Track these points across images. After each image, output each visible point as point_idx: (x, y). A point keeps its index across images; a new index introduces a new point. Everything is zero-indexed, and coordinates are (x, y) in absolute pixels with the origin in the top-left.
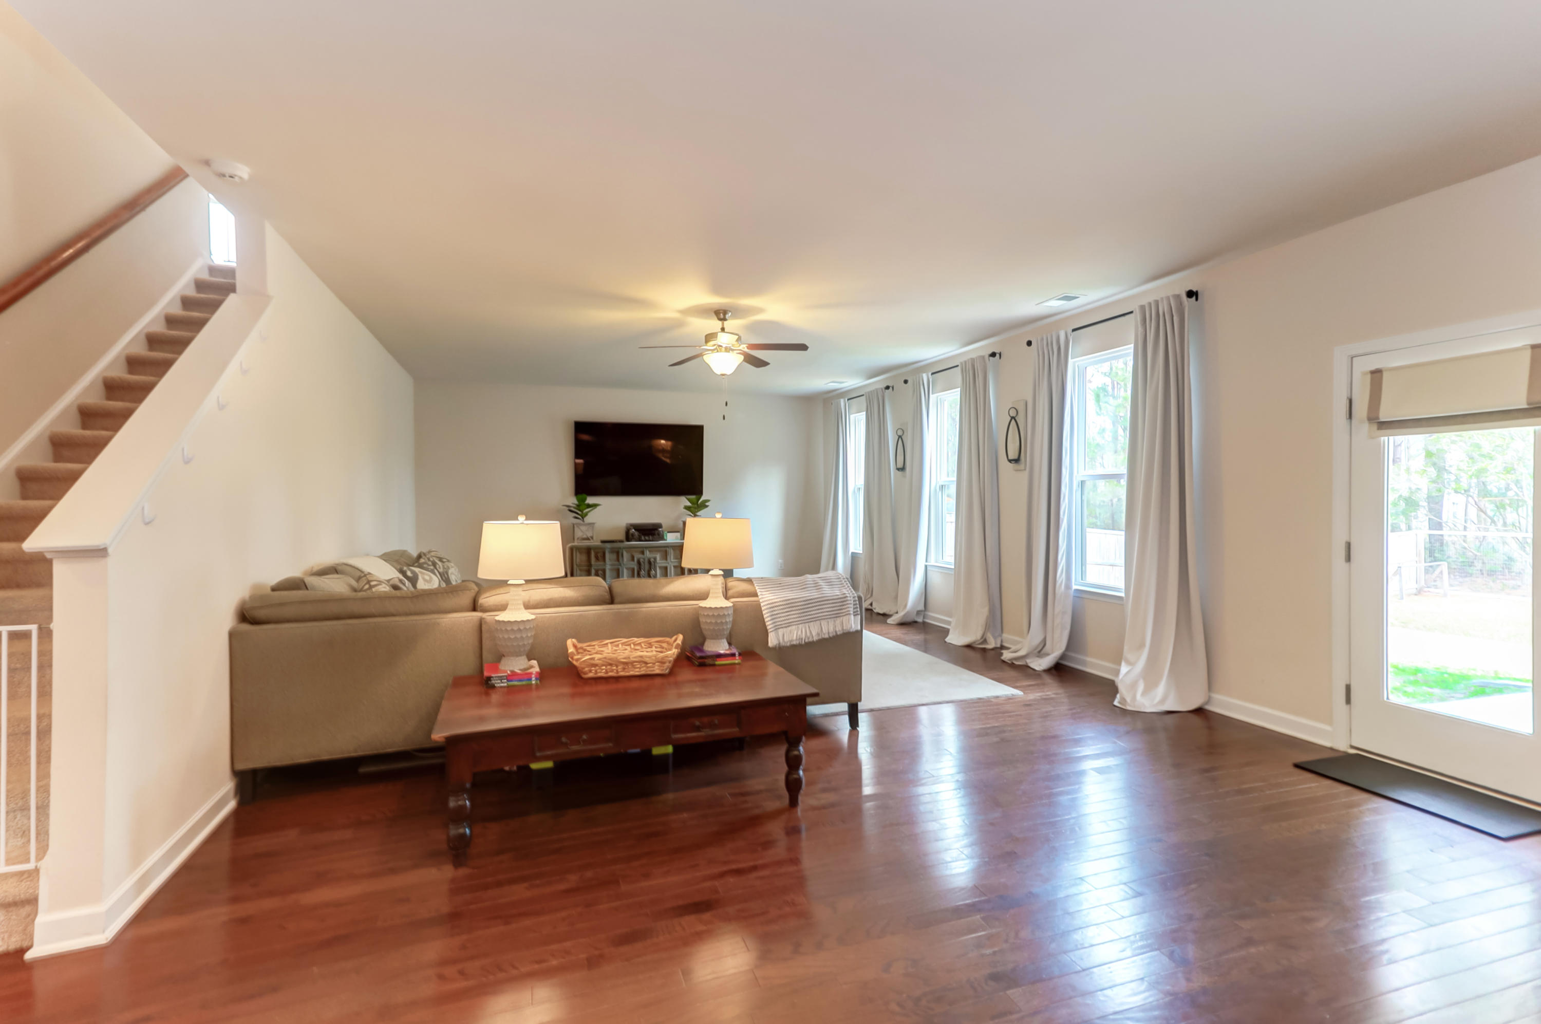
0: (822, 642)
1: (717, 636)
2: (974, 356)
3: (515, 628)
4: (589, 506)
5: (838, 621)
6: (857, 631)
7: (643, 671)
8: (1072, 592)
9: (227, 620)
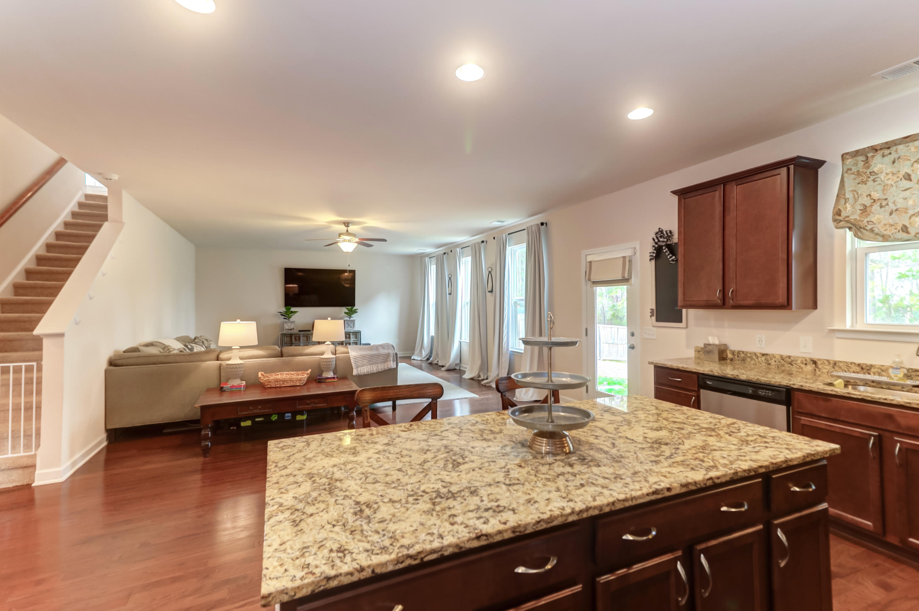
0: (378, 373)
1: (328, 370)
2: (475, 242)
3: (235, 367)
4: (292, 312)
5: (386, 364)
6: (394, 368)
7: (292, 384)
8: (509, 352)
9: (104, 365)
